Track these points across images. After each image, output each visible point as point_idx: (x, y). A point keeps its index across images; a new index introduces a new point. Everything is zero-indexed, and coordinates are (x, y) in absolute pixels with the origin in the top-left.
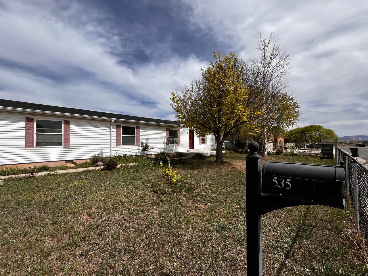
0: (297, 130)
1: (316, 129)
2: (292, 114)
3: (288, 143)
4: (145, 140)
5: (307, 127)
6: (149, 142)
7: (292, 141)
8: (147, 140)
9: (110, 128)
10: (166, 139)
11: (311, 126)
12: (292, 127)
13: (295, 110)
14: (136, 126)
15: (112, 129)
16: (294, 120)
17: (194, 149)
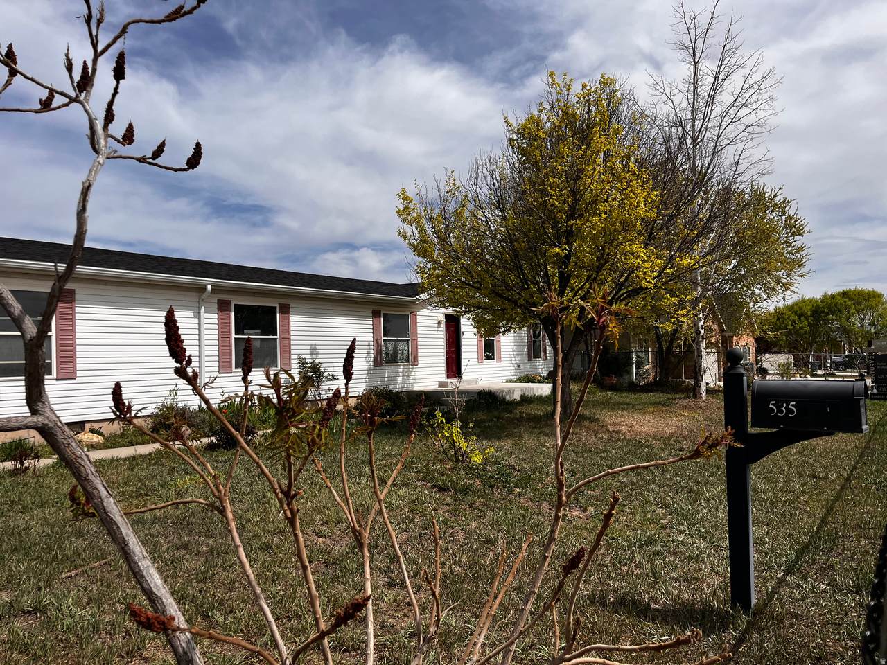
0: (801, 309)
1: (861, 303)
2: (783, 254)
3: (770, 352)
4: (308, 352)
5: (833, 297)
6: (320, 356)
7: (781, 346)
8: (313, 350)
9: (199, 313)
10: (372, 347)
11: (844, 294)
12: (784, 298)
13: (791, 243)
14: (280, 304)
15: (204, 315)
16: (788, 275)
17: (460, 377)
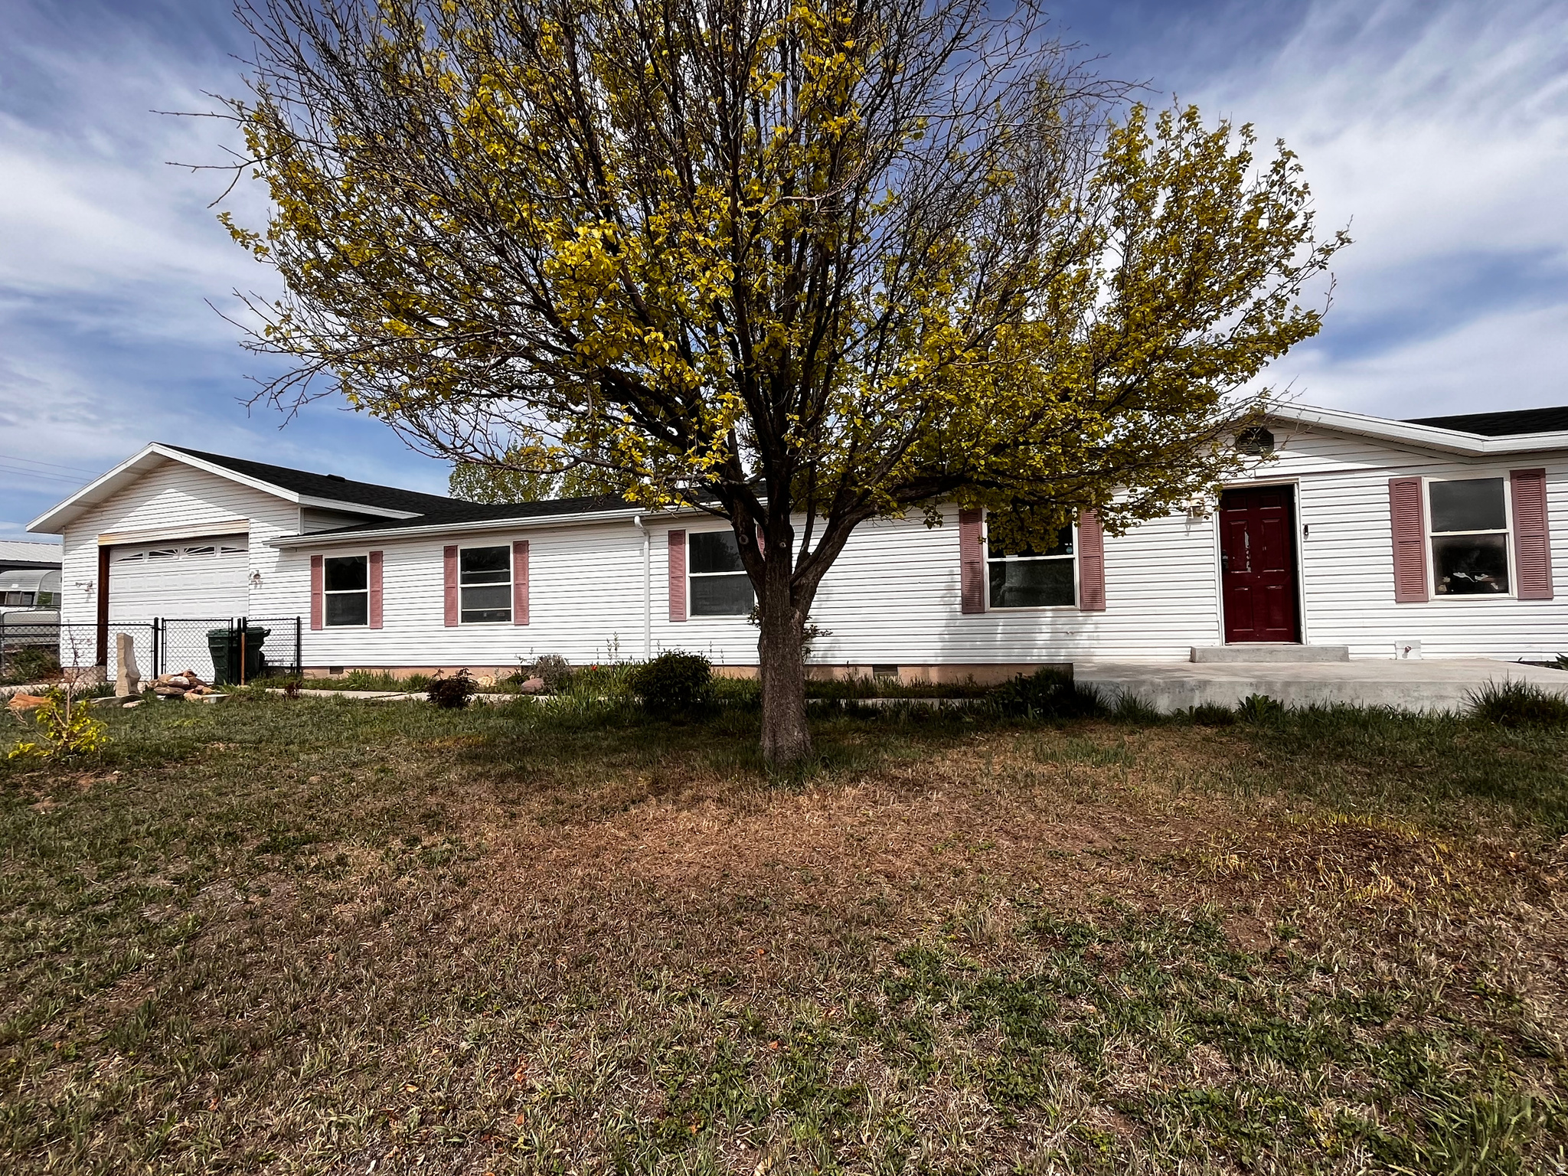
9: (644, 549)
10: (957, 578)
15: (653, 552)
17: (1295, 636)
